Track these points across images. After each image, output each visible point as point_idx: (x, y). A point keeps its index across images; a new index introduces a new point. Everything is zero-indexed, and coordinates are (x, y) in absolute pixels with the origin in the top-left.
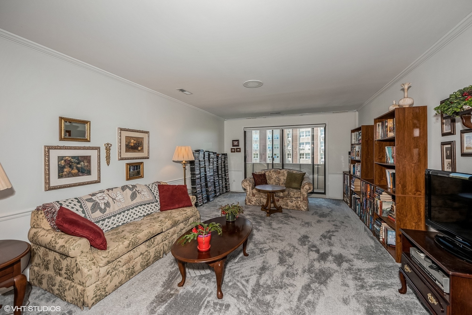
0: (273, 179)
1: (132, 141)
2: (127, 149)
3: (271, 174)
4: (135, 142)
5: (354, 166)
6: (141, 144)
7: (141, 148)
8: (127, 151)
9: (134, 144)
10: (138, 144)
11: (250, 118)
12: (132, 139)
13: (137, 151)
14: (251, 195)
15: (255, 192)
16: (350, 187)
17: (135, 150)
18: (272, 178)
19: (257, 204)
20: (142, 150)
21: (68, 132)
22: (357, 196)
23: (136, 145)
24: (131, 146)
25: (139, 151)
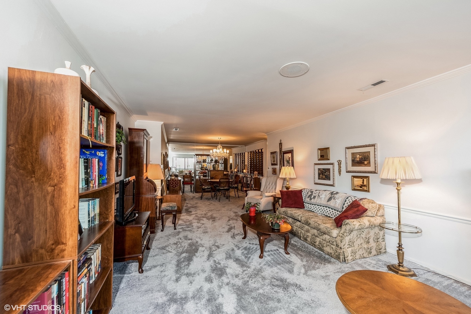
1: (358, 156)
2: (354, 163)
4: (361, 157)
6: (367, 159)
7: (368, 162)
8: (353, 165)
9: (360, 158)
10: (365, 158)
12: (357, 154)
13: (363, 165)
17: (361, 164)
20: (369, 164)
21: (321, 156)
23: (362, 159)
24: (357, 161)
25: (366, 165)
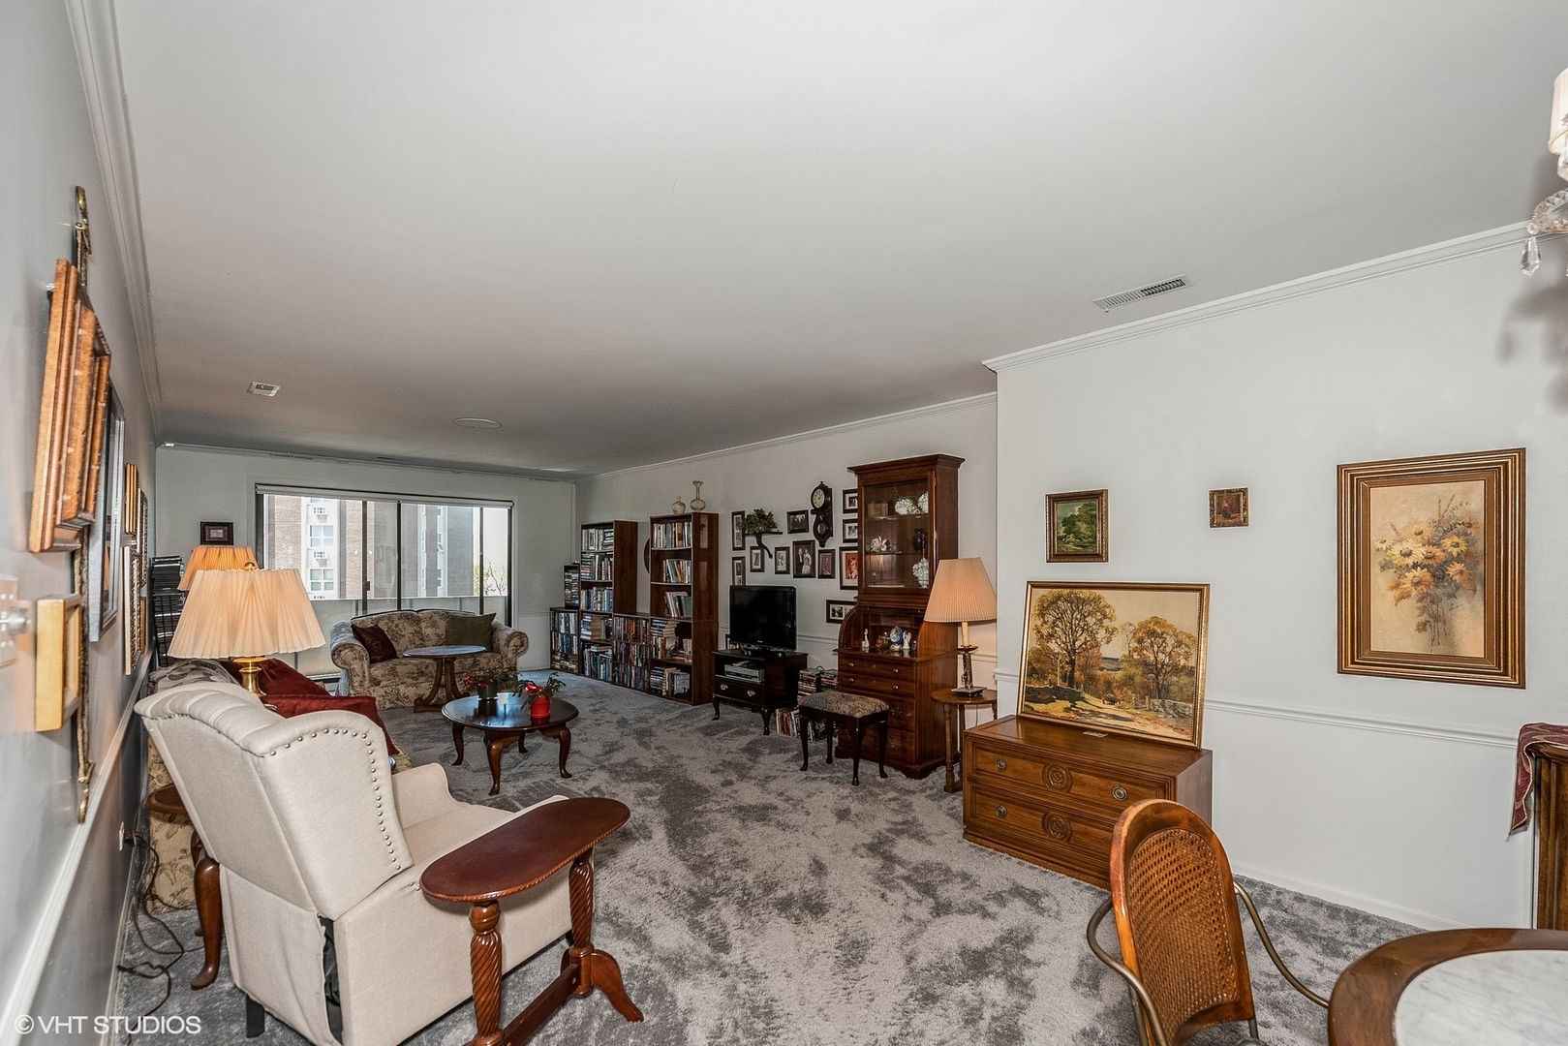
0: (406, 639)
3: (397, 626)
5: (588, 595)
11: (289, 454)
14: (367, 683)
15: (380, 675)
16: (579, 633)
18: (403, 636)
19: (388, 702)
22: (594, 649)
